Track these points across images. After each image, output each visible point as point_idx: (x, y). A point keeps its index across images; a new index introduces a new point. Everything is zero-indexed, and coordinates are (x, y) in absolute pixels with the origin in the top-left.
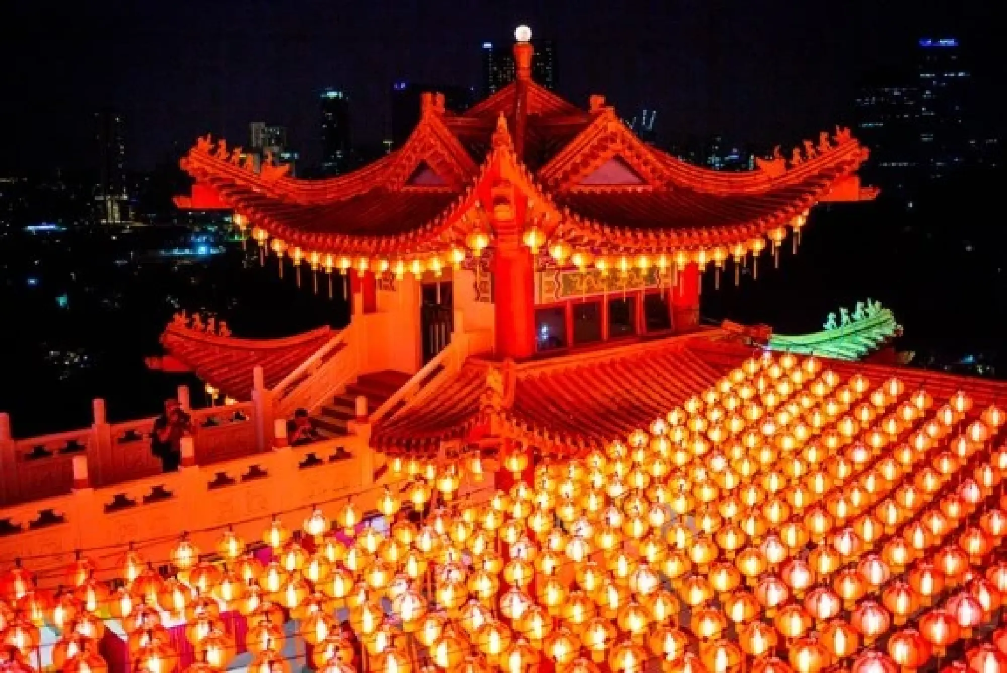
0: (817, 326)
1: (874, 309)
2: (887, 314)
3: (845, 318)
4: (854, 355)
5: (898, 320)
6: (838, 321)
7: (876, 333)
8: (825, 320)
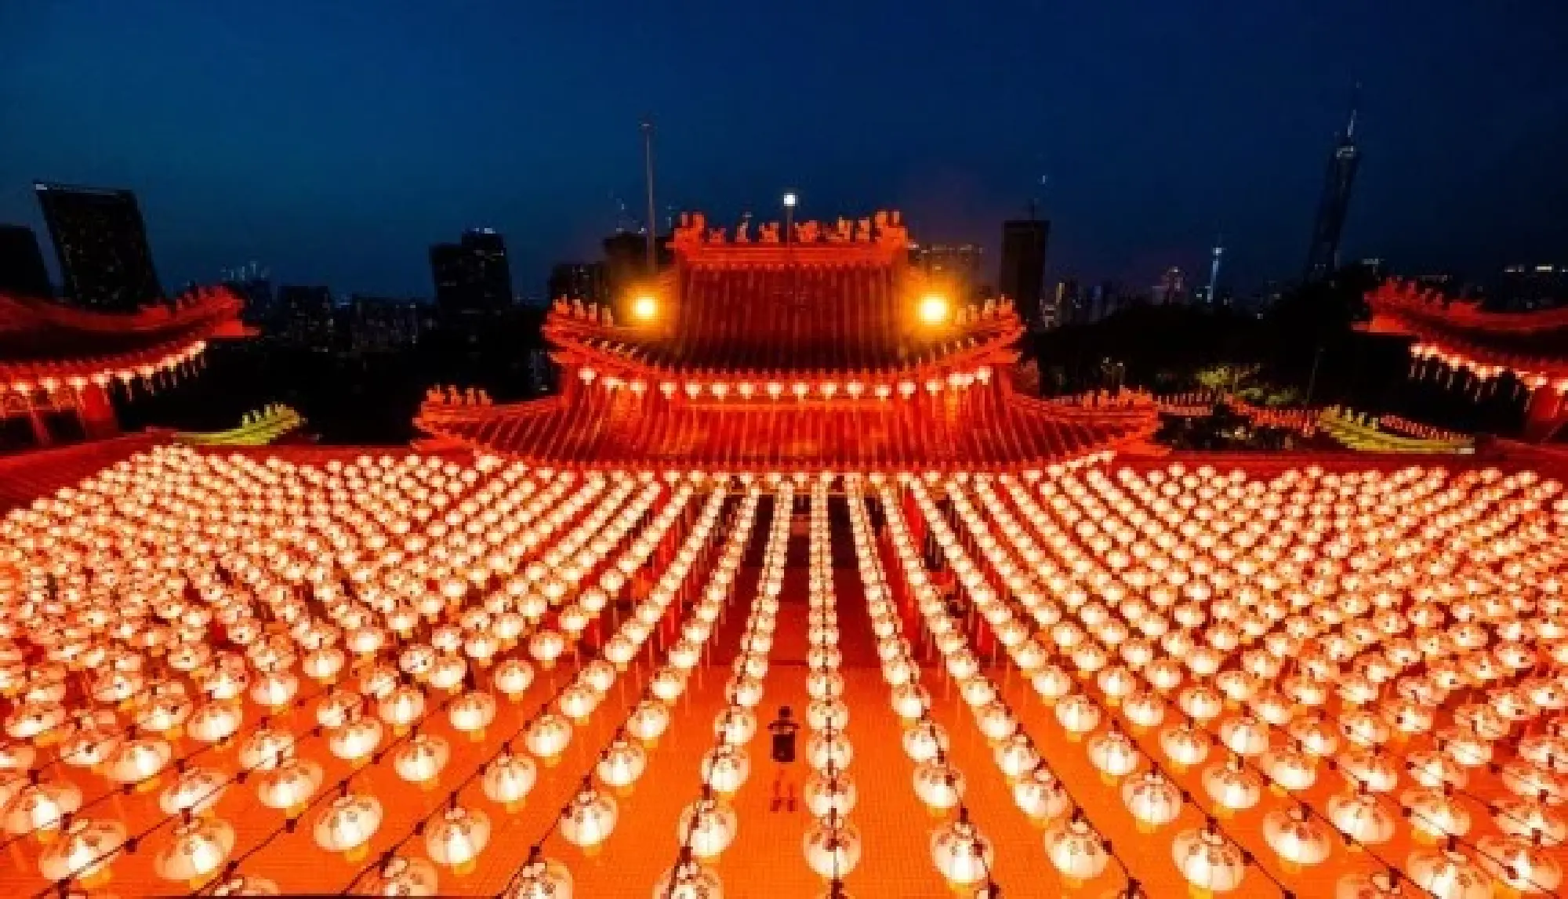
0: (236, 423)
1: (281, 409)
2: (292, 412)
3: (257, 417)
4: (265, 442)
5: (302, 415)
6: (252, 420)
7: (286, 425)
8: (242, 419)
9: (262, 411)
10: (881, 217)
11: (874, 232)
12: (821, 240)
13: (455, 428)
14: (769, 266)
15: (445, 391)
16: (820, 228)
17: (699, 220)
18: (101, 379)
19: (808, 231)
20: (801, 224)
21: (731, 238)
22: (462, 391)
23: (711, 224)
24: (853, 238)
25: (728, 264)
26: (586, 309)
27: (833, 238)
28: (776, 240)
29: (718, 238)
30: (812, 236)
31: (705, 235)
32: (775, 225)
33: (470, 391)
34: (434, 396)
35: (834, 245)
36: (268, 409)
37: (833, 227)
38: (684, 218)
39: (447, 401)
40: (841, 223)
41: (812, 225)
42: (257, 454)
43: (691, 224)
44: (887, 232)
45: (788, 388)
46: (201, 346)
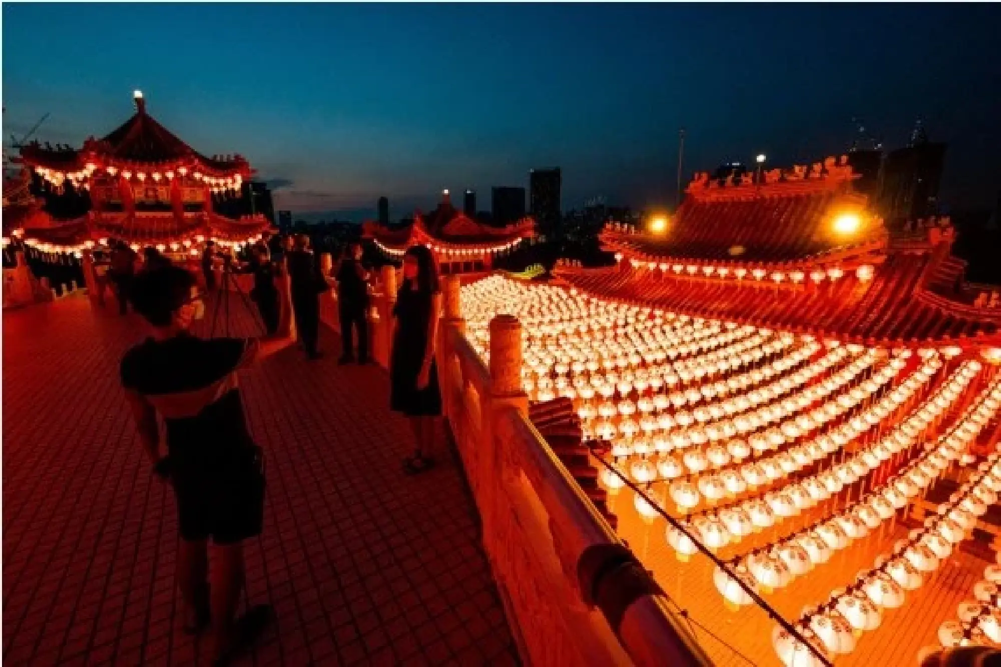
0: (524, 270)
1: (539, 266)
2: (542, 267)
3: (531, 268)
4: (530, 278)
7: (539, 273)
8: (526, 269)
9: (533, 266)
10: (830, 161)
11: (824, 171)
12: (782, 180)
13: (563, 276)
14: (743, 199)
15: (564, 261)
16: (782, 172)
17: (705, 176)
18: (489, 250)
19: (774, 175)
20: (769, 171)
21: (722, 184)
22: (571, 261)
23: (711, 178)
24: (807, 176)
25: (717, 198)
26: (622, 226)
27: (793, 178)
28: (750, 181)
29: (714, 184)
30: (776, 178)
31: (707, 184)
32: (751, 174)
33: (574, 261)
34: (560, 262)
35: (793, 182)
36: (535, 266)
37: (791, 171)
38: (696, 175)
39: (564, 264)
40: (797, 169)
41: (777, 171)
42: (526, 283)
43: (700, 178)
44: (833, 170)
45: (749, 272)
46: (520, 240)
